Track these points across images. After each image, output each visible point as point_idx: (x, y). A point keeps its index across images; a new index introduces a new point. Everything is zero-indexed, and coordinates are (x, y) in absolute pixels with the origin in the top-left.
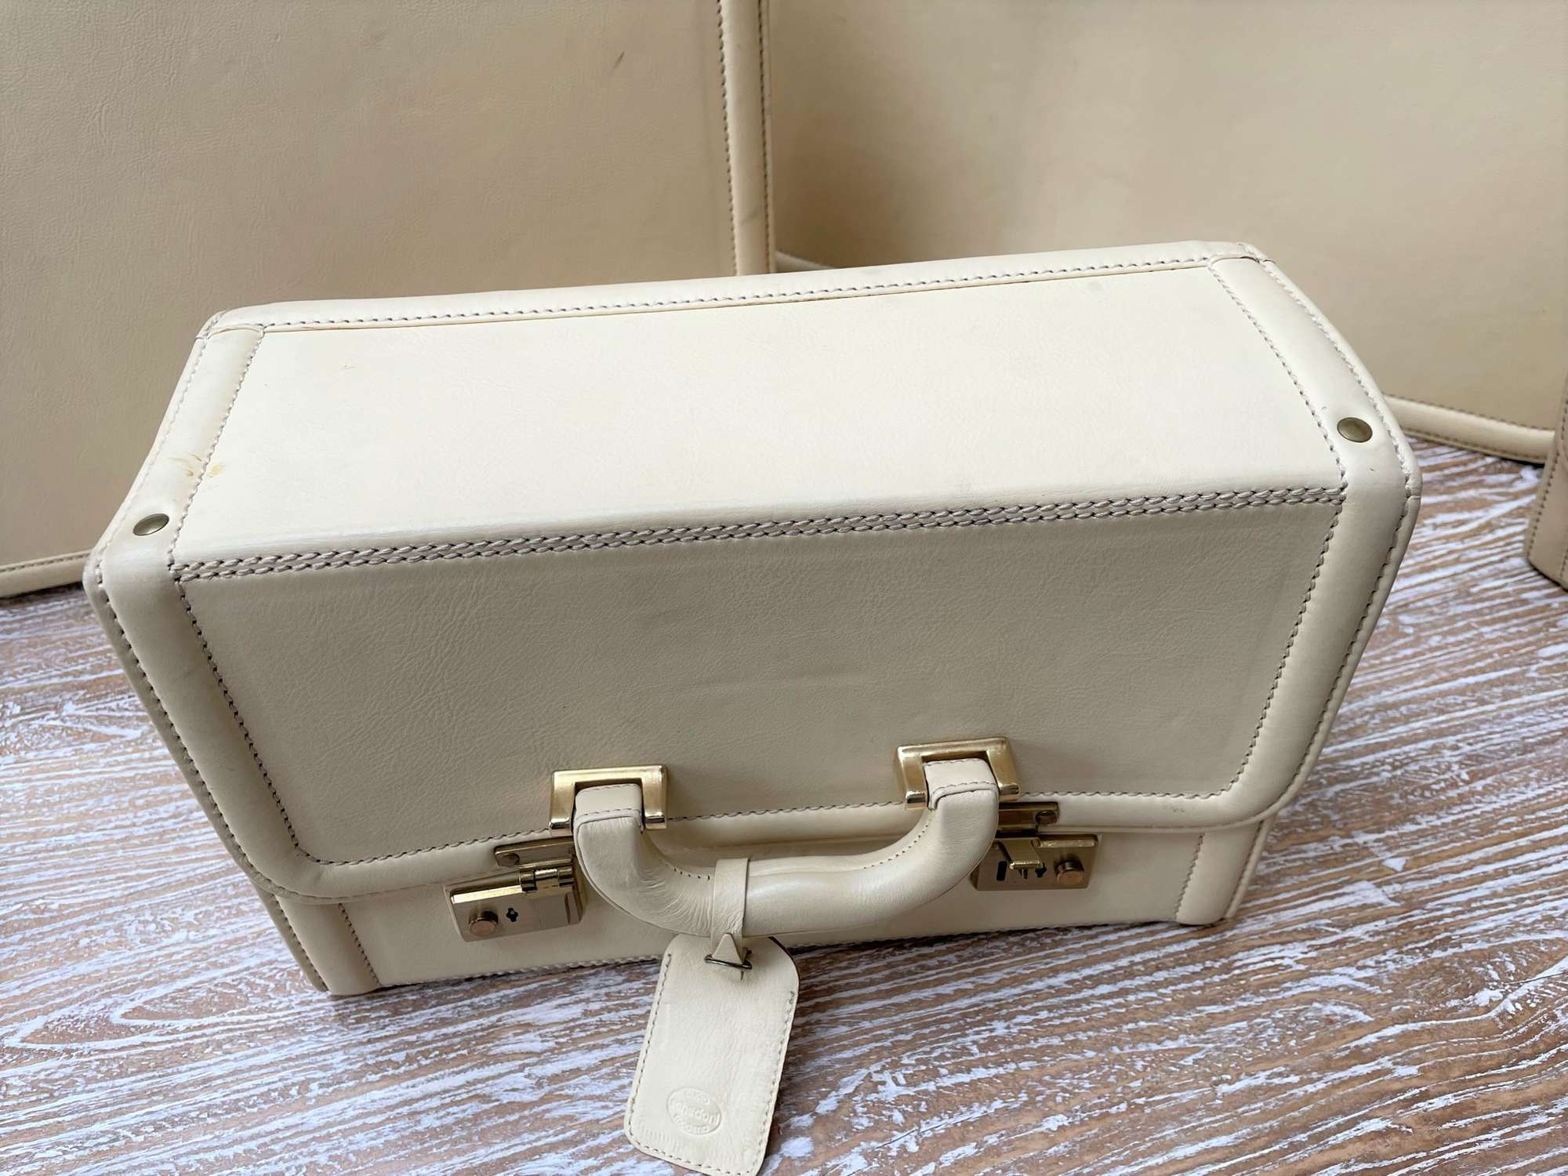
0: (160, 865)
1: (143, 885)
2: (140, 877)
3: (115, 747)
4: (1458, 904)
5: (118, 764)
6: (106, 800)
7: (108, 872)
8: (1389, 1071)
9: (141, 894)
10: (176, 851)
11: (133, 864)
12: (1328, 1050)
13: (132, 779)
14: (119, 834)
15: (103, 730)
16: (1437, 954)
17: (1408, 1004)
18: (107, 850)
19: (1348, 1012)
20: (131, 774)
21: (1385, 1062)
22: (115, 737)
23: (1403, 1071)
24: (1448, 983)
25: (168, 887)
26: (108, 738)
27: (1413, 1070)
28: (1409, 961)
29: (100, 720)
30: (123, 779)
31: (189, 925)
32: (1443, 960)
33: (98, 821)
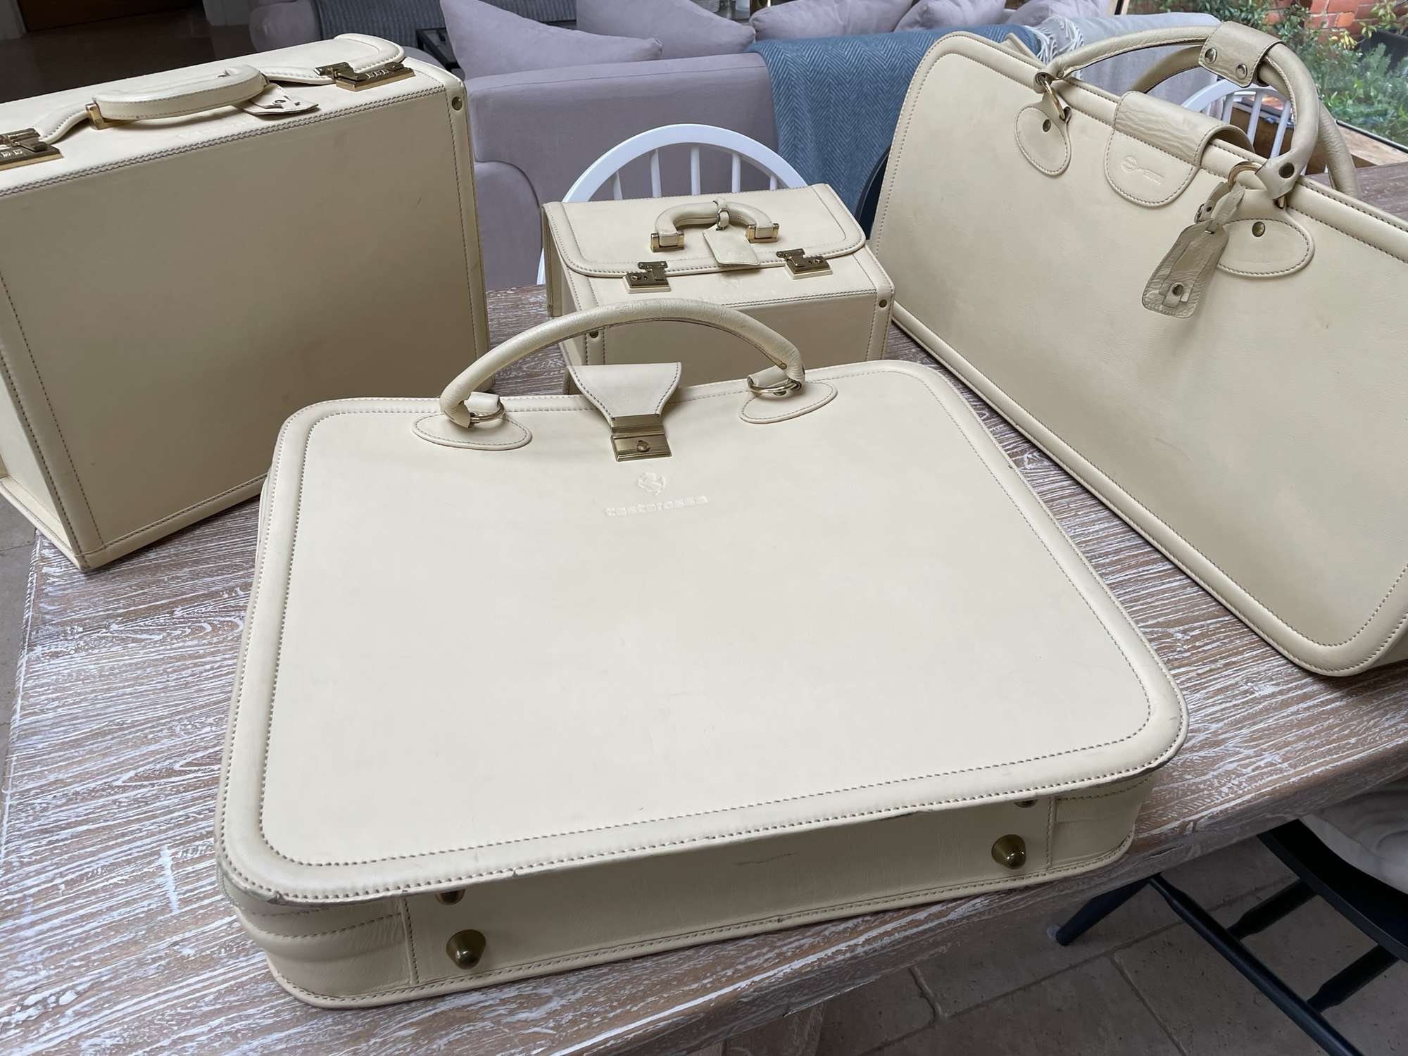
0: (188, 699)
1: (180, 708)
2: (176, 705)
3: (149, 644)
5: (152, 652)
6: (149, 670)
7: (158, 704)
9: (180, 713)
10: (196, 692)
11: (172, 699)
13: (163, 659)
14: (160, 686)
15: (138, 636)
18: (154, 694)
20: (162, 656)
22: (147, 639)
25: (195, 708)
26: (142, 640)
29: (135, 632)
30: (157, 660)
31: (211, 725)
33: (145, 681)
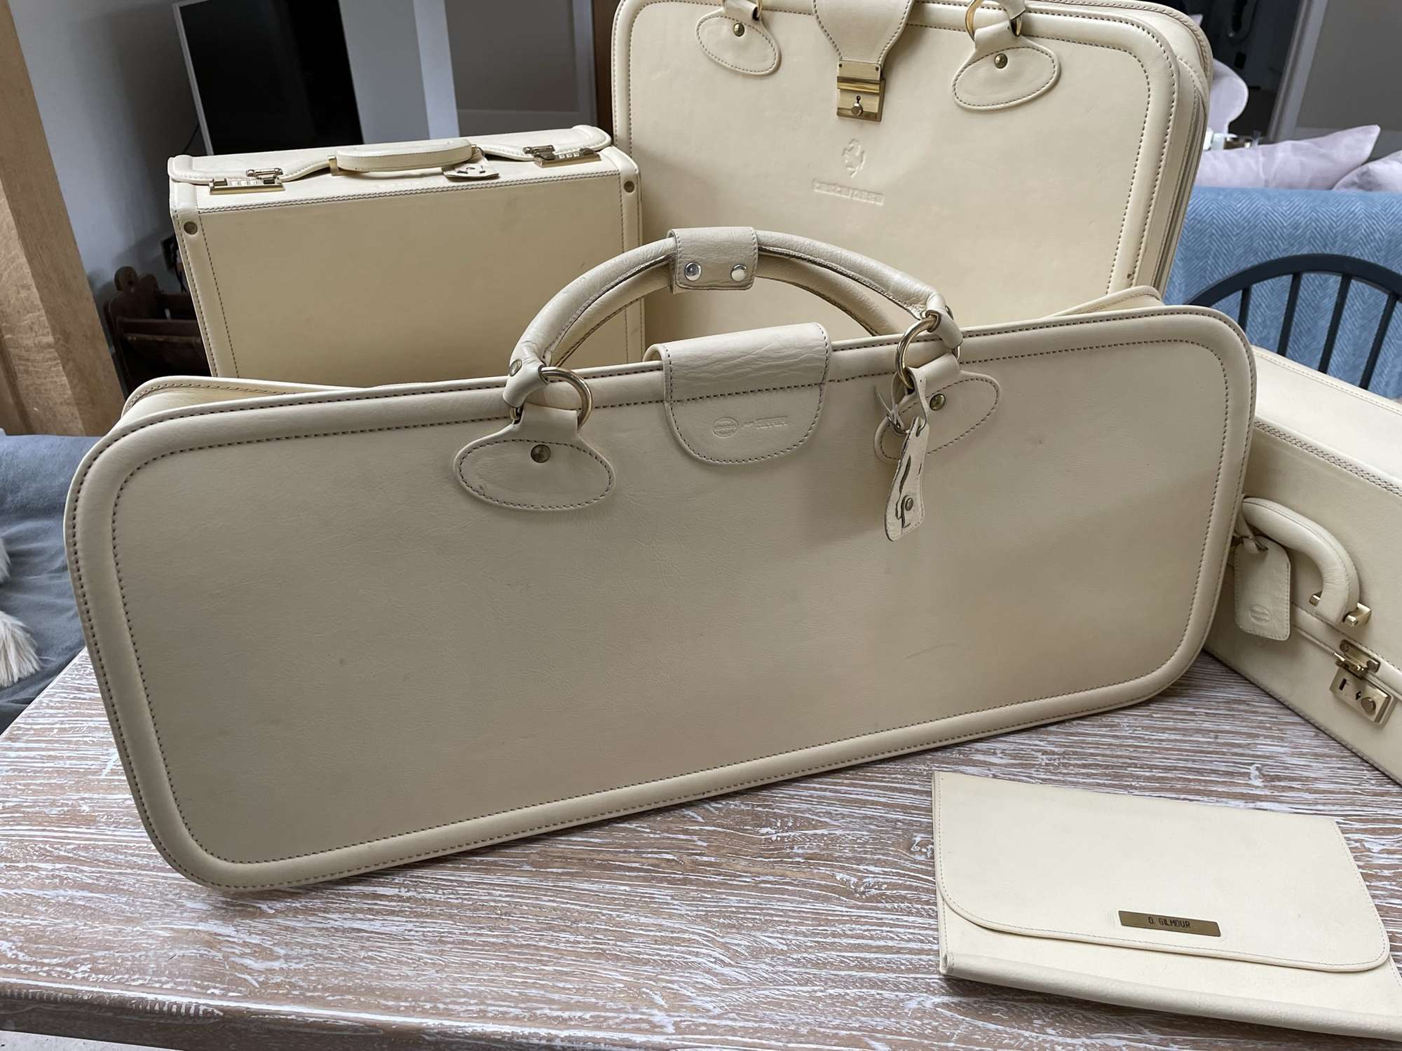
4: (788, 794)
8: (694, 841)
12: (672, 825)
16: (760, 809)
17: (729, 821)
19: (696, 816)
21: (695, 838)
23: (700, 843)
24: (753, 820)
27: (705, 844)
28: (743, 807)
32: (760, 812)
